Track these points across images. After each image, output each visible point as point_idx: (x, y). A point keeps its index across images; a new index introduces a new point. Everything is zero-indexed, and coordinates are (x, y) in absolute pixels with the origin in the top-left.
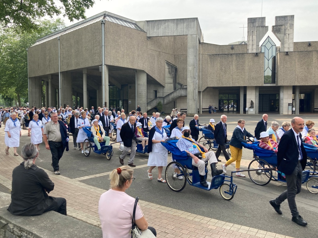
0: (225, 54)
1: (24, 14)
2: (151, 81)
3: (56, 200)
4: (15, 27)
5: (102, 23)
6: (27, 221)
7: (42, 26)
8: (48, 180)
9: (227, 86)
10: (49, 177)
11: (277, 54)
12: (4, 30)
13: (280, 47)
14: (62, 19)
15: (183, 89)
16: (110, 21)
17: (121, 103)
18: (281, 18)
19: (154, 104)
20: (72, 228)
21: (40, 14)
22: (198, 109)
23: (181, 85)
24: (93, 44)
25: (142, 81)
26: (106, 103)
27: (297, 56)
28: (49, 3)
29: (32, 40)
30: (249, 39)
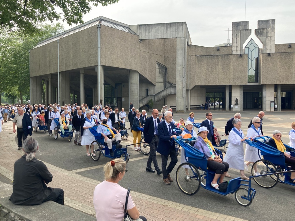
0: (212, 55)
1: (27, 19)
2: (143, 81)
3: (54, 191)
4: (18, 31)
5: (98, 27)
6: (27, 210)
7: (43, 30)
8: (47, 172)
9: (214, 85)
10: (48, 170)
11: (259, 55)
12: (8, 33)
13: (263, 49)
14: (61, 23)
15: (173, 87)
16: (105, 25)
17: (115, 100)
18: (263, 22)
19: (146, 101)
20: (69, 217)
21: (42, 19)
22: (187, 106)
23: (171, 84)
25: (135, 81)
26: (101, 100)
27: (279, 57)
28: (50, 9)
29: (34, 42)
30: (234, 41)
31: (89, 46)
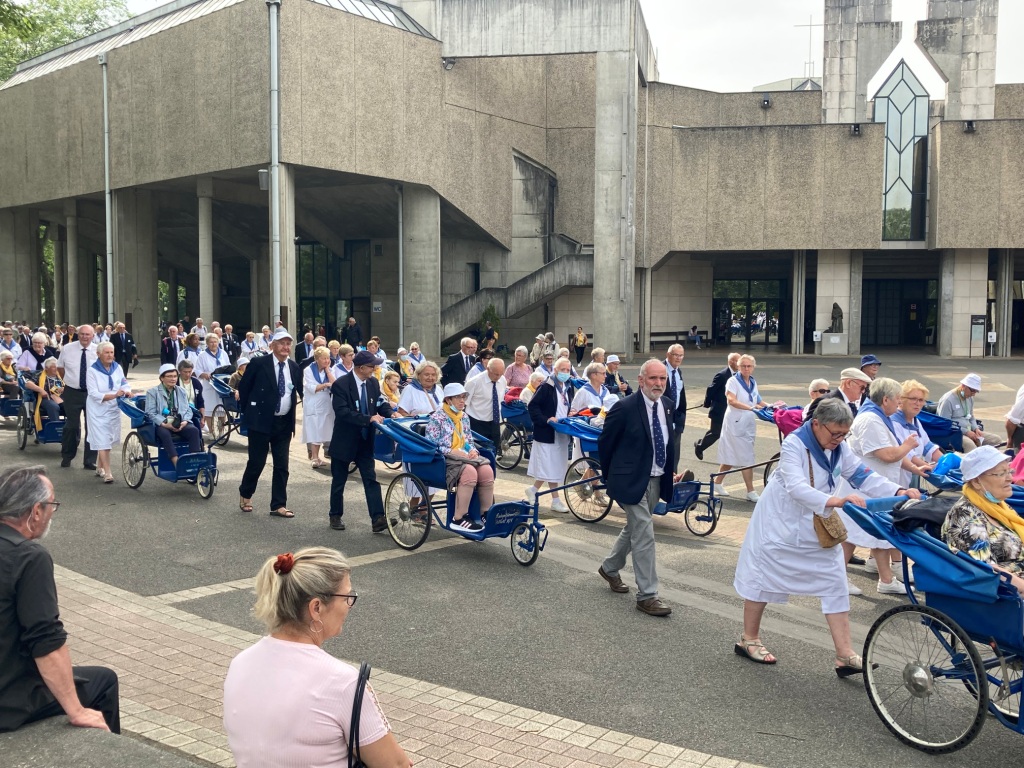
0: (739, 128)
2: (457, 229)
5: (269, 4)
7: (39, 11)
9: (746, 248)
11: (931, 129)
13: (946, 103)
15: (579, 257)
17: (342, 309)
19: (470, 313)
22: (636, 335)
23: (572, 244)
24: (237, 85)
25: (424, 228)
26: (284, 310)
27: (1008, 137)
30: (830, 70)
31: (234, 81)
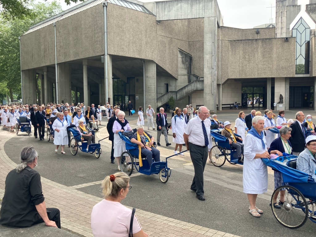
0: (249, 40)
2: (162, 73)
5: (104, 6)
7: (36, 11)
9: (252, 77)
11: (311, 39)
13: (315, 30)
15: (199, 81)
17: (127, 98)
19: (165, 99)
22: (217, 105)
23: (197, 77)
25: (151, 73)
26: (109, 99)
29: (24, 27)
30: (278, 21)
31: (93, 30)
